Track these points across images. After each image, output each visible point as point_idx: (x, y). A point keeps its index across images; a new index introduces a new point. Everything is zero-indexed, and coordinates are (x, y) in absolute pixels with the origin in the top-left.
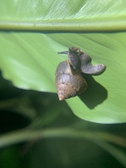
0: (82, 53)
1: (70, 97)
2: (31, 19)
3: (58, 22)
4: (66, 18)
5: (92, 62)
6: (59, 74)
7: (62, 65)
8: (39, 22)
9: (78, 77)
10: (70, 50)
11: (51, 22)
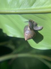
0: (34, 22)
1: (29, 39)
2: (14, 9)
3: (25, 10)
4: (28, 8)
5: (38, 25)
6: (25, 30)
7: (26, 27)
8: (17, 10)
9: (32, 31)
10: (29, 21)
11: (22, 10)
